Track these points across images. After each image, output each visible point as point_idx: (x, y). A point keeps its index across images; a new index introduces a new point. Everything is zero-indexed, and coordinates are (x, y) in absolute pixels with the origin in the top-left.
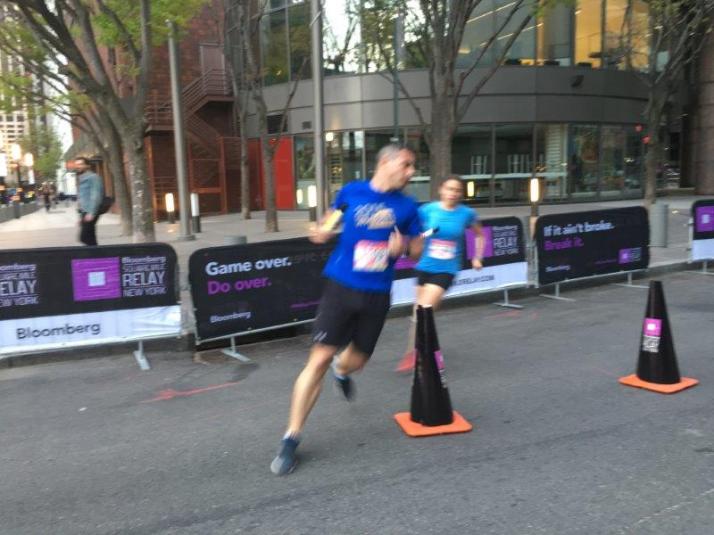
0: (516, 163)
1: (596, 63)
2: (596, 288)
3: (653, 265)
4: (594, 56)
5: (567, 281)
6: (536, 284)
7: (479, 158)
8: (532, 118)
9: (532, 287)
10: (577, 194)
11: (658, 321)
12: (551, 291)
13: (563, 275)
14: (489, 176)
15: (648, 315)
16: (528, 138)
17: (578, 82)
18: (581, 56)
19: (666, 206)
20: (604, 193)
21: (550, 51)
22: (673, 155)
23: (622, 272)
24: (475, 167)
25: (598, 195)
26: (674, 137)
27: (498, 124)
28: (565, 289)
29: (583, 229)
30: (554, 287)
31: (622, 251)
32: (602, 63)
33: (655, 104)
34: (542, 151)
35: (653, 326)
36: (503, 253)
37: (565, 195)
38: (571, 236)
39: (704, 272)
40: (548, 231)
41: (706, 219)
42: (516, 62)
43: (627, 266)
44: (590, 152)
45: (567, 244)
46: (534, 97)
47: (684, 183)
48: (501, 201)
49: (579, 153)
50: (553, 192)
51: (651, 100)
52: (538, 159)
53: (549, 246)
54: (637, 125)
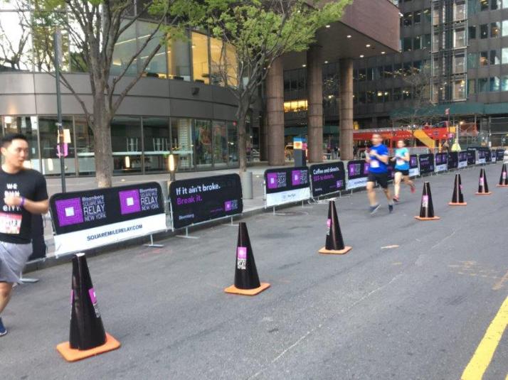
0: (159, 144)
1: (207, 81)
2: (212, 228)
3: (245, 210)
4: (205, 76)
5: (193, 225)
6: (173, 229)
7: (132, 140)
8: (168, 114)
9: (170, 231)
10: (200, 165)
11: (245, 248)
12: (183, 233)
13: (190, 221)
14: (140, 153)
15: (239, 245)
16: (166, 127)
17: (196, 92)
18: (197, 76)
19: (251, 173)
20: (217, 165)
21: (177, 69)
22: (255, 141)
23: (227, 217)
24: (130, 146)
25: (213, 166)
26: (255, 130)
27: (144, 117)
28: (192, 231)
29: (202, 189)
30: (185, 229)
31: (226, 203)
32: (210, 80)
33: (242, 109)
34: (176, 137)
35: (242, 252)
36: (148, 208)
37: (192, 166)
38: (193, 194)
39: (274, 213)
40: (178, 191)
41: (272, 181)
42: (155, 75)
43: (229, 213)
44: (206, 138)
45: (191, 200)
46: (168, 100)
47: (262, 158)
48: (149, 171)
49: (200, 139)
50: (185, 164)
51: (240, 106)
52: (173, 142)
53: (179, 201)
54: (233, 121)
